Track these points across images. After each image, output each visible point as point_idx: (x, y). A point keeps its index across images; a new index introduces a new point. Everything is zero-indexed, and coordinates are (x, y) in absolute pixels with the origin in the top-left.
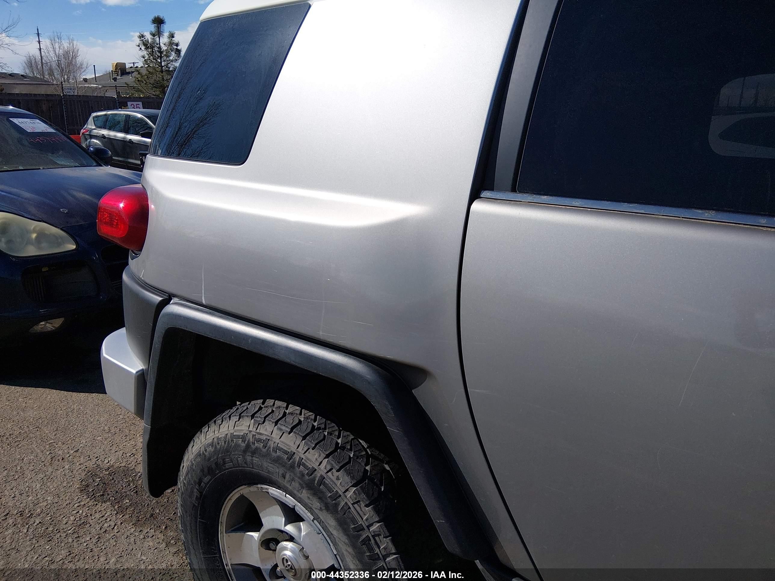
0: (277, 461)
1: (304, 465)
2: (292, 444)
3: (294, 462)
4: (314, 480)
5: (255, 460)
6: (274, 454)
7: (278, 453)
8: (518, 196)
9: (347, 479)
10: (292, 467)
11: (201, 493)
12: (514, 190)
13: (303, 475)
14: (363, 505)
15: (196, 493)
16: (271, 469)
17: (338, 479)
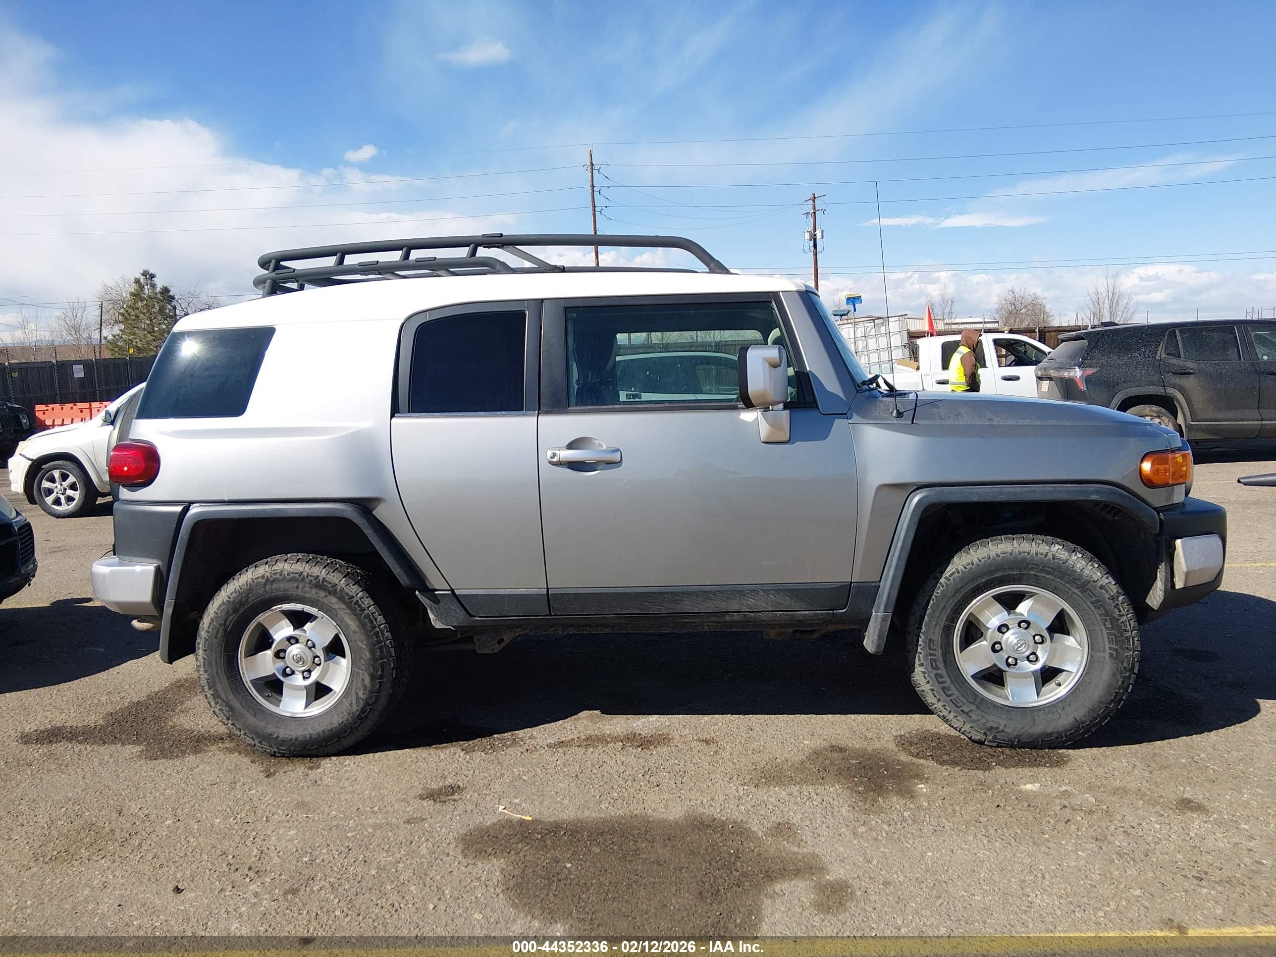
0: (293, 580)
1: (311, 576)
2: (300, 568)
3: (304, 576)
4: (319, 581)
5: (274, 586)
6: (288, 577)
7: (291, 575)
8: (412, 414)
9: (340, 574)
10: (303, 579)
11: (226, 631)
12: (409, 412)
13: (311, 581)
14: (351, 585)
15: (221, 633)
16: (287, 587)
17: (334, 576)
